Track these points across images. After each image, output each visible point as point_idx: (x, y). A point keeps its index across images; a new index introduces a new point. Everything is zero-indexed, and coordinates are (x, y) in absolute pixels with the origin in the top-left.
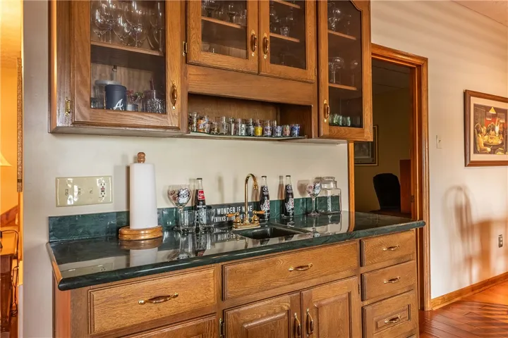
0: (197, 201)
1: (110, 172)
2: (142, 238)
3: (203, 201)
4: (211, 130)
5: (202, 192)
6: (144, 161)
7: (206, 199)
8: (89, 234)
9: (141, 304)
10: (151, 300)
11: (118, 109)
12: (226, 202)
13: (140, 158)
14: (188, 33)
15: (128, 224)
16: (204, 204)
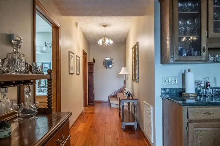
0: (207, 86)
1: (177, 75)
2: (190, 96)
3: (210, 86)
4: (214, 60)
5: (209, 83)
6: (190, 72)
7: (211, 85)
8: (172, 94)
9: (202, 114)
10: (205, 113)
11: (185, 56)
12: (217, 86)
13: (189, 71)
14: (209, 27)
15: (185, 92)
16: (210, 87)
